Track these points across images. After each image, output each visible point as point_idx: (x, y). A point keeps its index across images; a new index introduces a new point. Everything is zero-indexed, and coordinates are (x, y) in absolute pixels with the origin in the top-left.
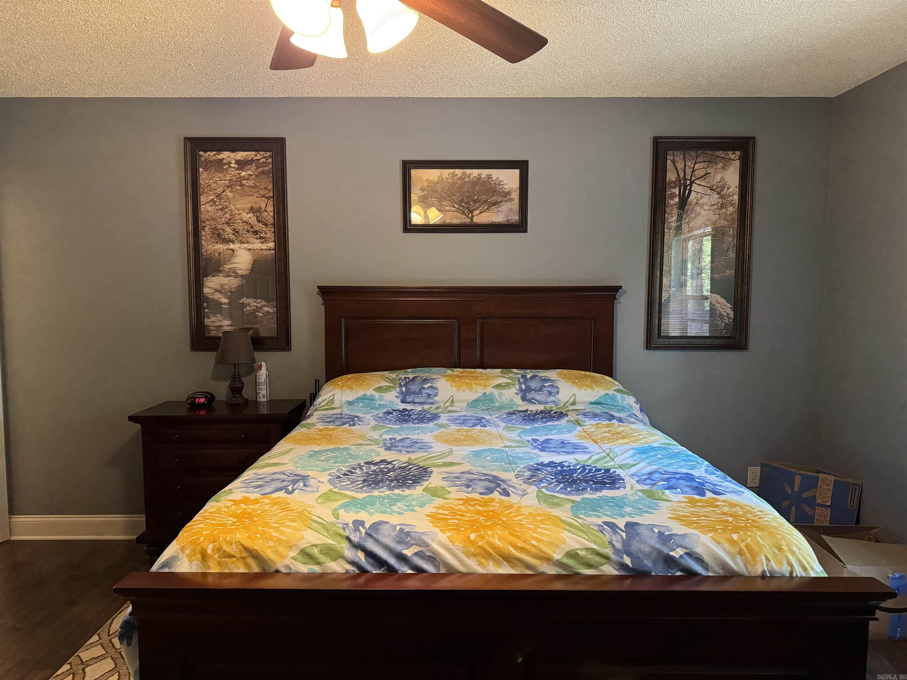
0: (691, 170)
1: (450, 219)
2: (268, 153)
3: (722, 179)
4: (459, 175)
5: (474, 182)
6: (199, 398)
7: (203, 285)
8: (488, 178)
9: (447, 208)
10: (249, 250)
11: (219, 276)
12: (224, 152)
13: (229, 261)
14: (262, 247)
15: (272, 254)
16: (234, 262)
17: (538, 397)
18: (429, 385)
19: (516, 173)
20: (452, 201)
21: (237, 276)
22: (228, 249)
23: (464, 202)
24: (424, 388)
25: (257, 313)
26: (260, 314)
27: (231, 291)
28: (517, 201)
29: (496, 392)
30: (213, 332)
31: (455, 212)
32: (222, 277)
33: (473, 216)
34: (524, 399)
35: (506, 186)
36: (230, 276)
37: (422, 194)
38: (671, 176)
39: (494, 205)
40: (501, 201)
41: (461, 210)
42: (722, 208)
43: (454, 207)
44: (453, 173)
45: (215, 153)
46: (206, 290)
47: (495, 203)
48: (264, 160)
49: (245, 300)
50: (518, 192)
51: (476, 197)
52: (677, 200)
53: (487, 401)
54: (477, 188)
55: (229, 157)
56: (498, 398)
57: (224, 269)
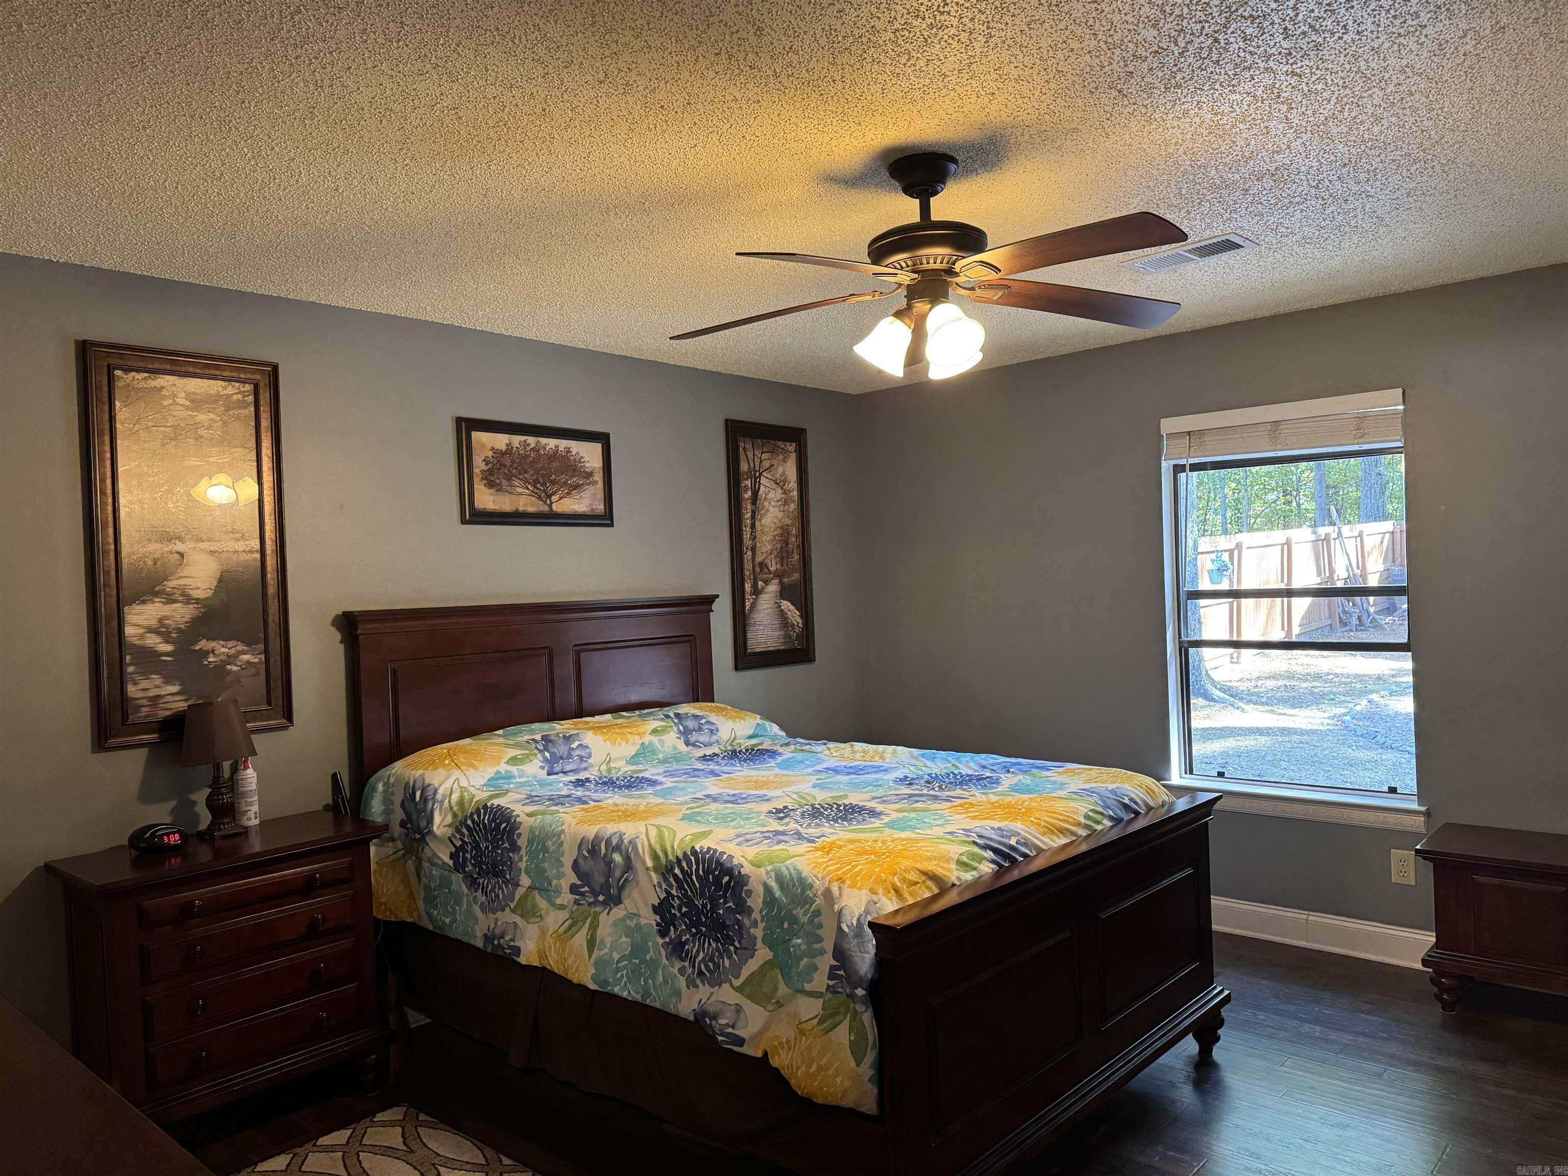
0: (759, 460)
1: (524, 506)
2: (247, 385)
3: (784, 472)
4: (533, 445)
5: (551, 456)
6: (168, 834)
7: (124, 621)
8: (567, 453)
9: (519, 490)
10: (212, 552)
11: (154, 602)
12: (164, 376)
13: (172, 574)
14: (237, 548)
15: (256, 559)
16: (182, 575)
17: (701, 739)
18: (577, 743)
19: (597, 447)
20: (526, 481)
21: (188, 600)
22: (171, 552)
23: (540, 483)
24: (573, 749)
25: (229, 667)
26: (235, 668)
27: (179, 630)
28: (600, 485)
29: (655, 739)
30: (143, 709)
31: (530, 495)
32: (161, 605)
33: (552, 503)
34: (687, 743)
35: (587, 465)
36: (175, 601)
37: (486, 468)
38: (744, 467)
39: (575, 489)
40: (583, 484)
41: (537, 494)
42: (784, 505)
43: (528, 489)
44: (525, 441)
45: (146, 375)
46: (129, 631)
47: (576, 487)
48: (240, 397)
49: (203, 644)
50: (601, 473)
51: (553, 476)
52: (750, 493)
53: (647, 754)
54: (554, 464)
55: (174, 385)
56: (660, 747)
57: (164, 590)
